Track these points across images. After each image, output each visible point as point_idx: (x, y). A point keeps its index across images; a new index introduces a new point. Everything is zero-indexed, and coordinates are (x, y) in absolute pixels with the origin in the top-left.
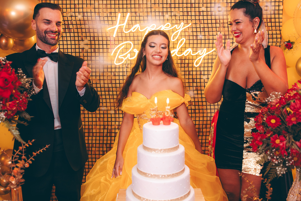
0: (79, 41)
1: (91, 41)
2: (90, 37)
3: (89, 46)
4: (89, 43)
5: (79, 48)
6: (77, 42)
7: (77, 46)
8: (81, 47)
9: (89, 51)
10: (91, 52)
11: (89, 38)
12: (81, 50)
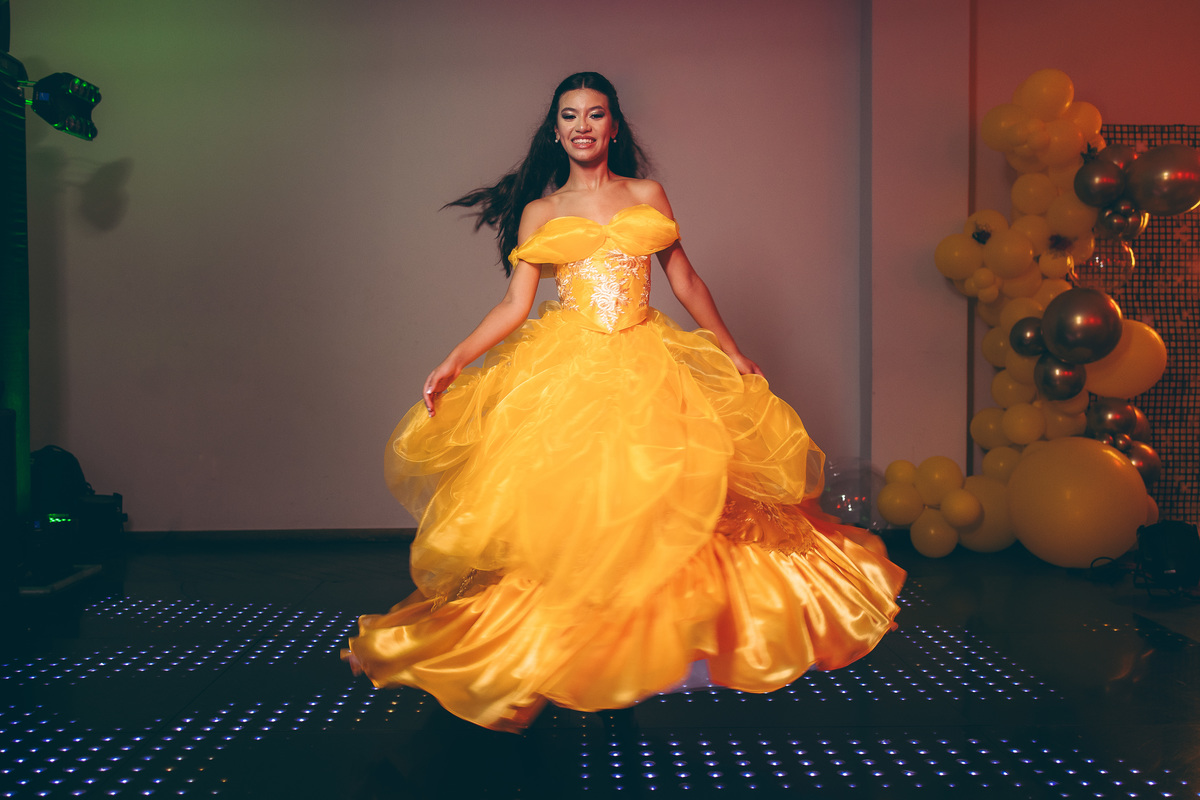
0: (1172, 227)
1: (1192, 227)
2: (1192, 220)
3: (1189, 237)
4: (1189, 230)
5: (1172, 240)
6: (1169, 230)
7: (1169, 237)
8: (1176, 237)
9: (1189, 244)
10: (1192, 247)
11: (1189, 223)
12: (1175, 243)
